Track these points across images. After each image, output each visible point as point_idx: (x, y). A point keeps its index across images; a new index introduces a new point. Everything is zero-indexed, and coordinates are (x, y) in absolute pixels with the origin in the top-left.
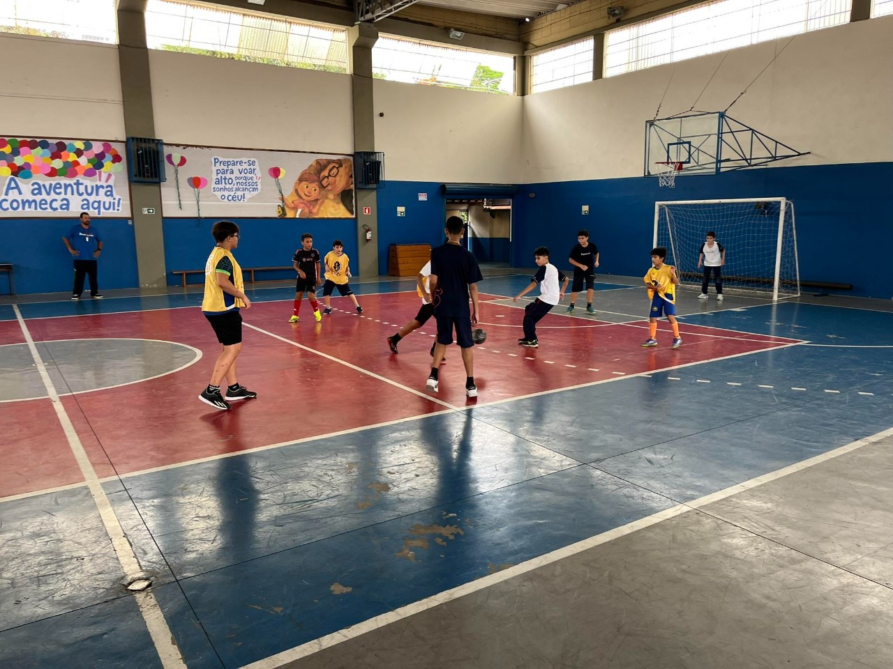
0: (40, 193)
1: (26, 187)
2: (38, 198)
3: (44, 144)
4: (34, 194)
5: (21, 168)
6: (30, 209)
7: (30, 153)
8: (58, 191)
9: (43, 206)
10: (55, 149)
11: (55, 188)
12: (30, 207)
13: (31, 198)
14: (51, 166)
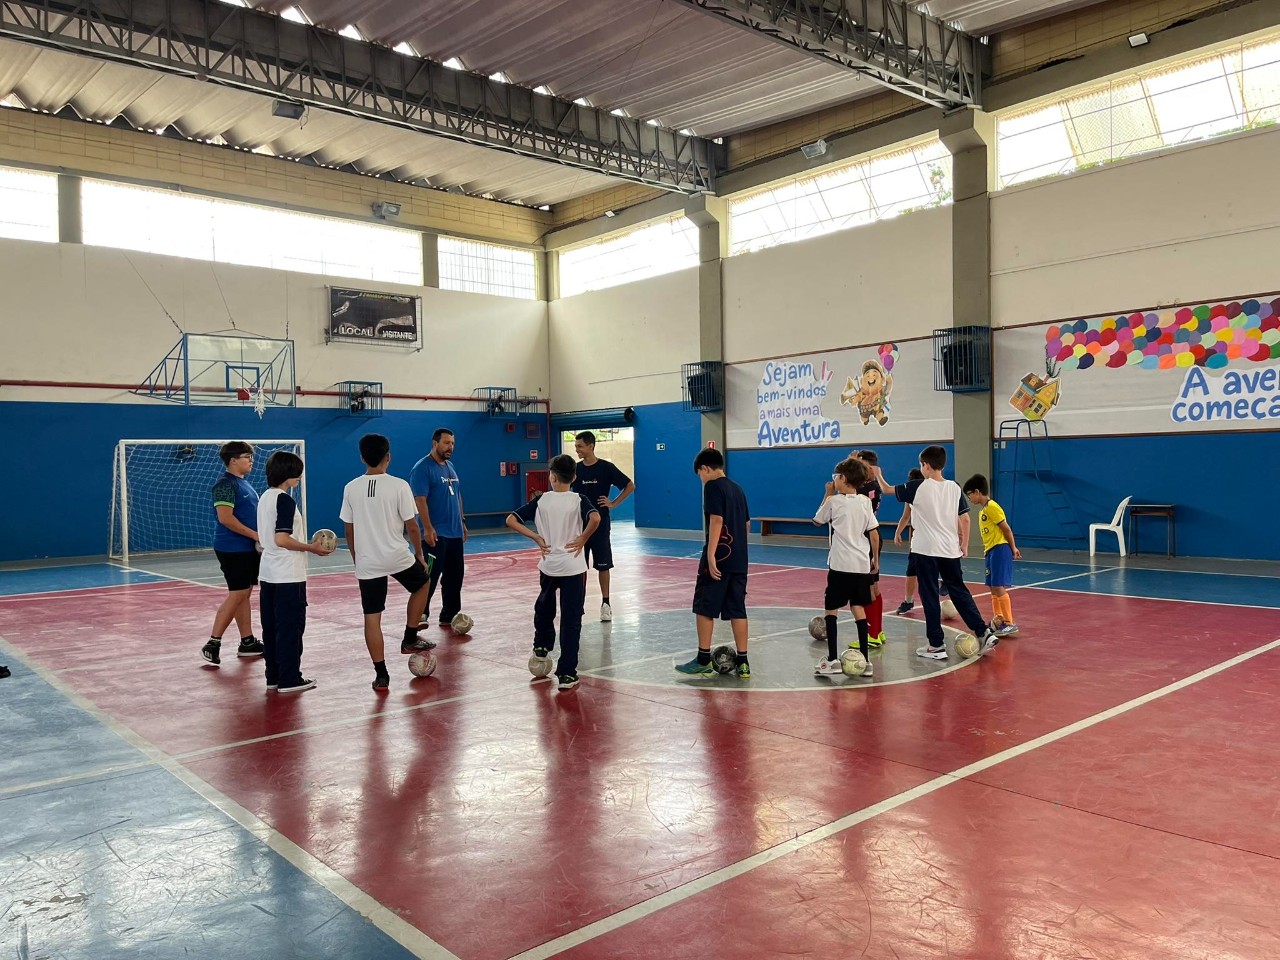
0: (1238, 389)
1: (1216, 380)
2: (1233, 398)
3: (1251, 306)
4: (1226, 391)
5: (1211, 352)
6: (1218, 418)
7: (1228, 325)
8: (1268, 383)
9: (1241, 412)
10: (1269, 312)
11: (1264, 378)
12: (1219, 414)
13: (1222, 398)
14: (1260, 342)
